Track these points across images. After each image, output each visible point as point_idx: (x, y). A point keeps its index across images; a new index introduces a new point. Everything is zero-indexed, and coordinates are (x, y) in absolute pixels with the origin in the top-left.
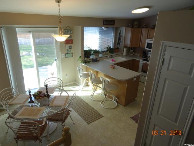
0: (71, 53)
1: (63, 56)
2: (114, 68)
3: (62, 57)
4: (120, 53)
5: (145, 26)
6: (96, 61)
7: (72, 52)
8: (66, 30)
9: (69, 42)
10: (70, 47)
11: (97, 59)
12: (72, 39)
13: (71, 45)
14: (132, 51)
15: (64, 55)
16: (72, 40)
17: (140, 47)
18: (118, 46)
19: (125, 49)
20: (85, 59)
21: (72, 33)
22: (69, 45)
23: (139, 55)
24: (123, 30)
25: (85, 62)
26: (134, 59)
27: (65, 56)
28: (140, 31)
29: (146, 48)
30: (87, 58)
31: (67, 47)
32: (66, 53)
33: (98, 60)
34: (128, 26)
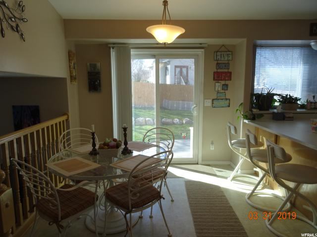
0: (227, 99)
1: (208, 103)
3: (205, 105)
7: (227, 97)
8: (219, 54)
9: (223, 77)
10: (225, 87)
12: (230, 70)
13: (227, 82)
15: (210, 101)
16: (230, 73)
20: (252, 111)
21: (230, 58)
22: (223, 82)
25: (253, 118)
27: (213, 103)
31: (219, 86)
32: (215, 98)
33: (289, 117)
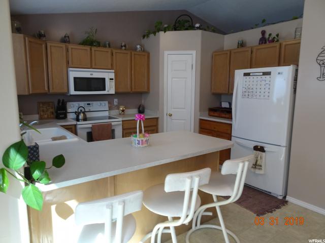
28: (43, 46)
29: (72, 92)
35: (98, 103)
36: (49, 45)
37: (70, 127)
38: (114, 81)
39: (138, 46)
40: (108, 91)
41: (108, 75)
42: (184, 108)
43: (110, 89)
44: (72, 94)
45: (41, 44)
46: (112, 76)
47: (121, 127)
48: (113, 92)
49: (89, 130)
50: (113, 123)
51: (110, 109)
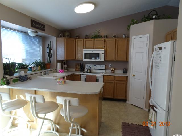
2: (64, 83)
4: (54, 69)
5: (78, 36)
6: (27, 80)
11: (28, 77)
14: (66, 66)
17: (76, 59)
18: (48, 61)
19: (59, 64)
20: (5, 77)
23: (74, 70)
24: (53, 40)
26: (73, 74)
28: (74, 41)
29: (84, 60)
30: (10, 75)
33: (30, 78)
34: (58, 36)
35: (99, 65)
36: (77, 40)
37: (78, 75)
38: (104, 55)
39: (124, 35)
40: (101, 60)
41: (101, 52)
42: (141, 72)
43: (102, 59)
44: (83, 60)
45: (73, 40)
46: (103, 52)
47: (102, 78)
48: (103, 60)
49: (86, 78)
50: (97, 76)
51: (106, 69)
